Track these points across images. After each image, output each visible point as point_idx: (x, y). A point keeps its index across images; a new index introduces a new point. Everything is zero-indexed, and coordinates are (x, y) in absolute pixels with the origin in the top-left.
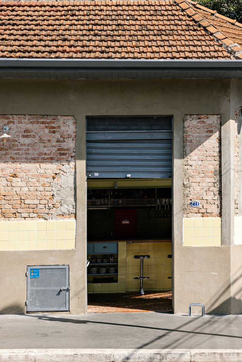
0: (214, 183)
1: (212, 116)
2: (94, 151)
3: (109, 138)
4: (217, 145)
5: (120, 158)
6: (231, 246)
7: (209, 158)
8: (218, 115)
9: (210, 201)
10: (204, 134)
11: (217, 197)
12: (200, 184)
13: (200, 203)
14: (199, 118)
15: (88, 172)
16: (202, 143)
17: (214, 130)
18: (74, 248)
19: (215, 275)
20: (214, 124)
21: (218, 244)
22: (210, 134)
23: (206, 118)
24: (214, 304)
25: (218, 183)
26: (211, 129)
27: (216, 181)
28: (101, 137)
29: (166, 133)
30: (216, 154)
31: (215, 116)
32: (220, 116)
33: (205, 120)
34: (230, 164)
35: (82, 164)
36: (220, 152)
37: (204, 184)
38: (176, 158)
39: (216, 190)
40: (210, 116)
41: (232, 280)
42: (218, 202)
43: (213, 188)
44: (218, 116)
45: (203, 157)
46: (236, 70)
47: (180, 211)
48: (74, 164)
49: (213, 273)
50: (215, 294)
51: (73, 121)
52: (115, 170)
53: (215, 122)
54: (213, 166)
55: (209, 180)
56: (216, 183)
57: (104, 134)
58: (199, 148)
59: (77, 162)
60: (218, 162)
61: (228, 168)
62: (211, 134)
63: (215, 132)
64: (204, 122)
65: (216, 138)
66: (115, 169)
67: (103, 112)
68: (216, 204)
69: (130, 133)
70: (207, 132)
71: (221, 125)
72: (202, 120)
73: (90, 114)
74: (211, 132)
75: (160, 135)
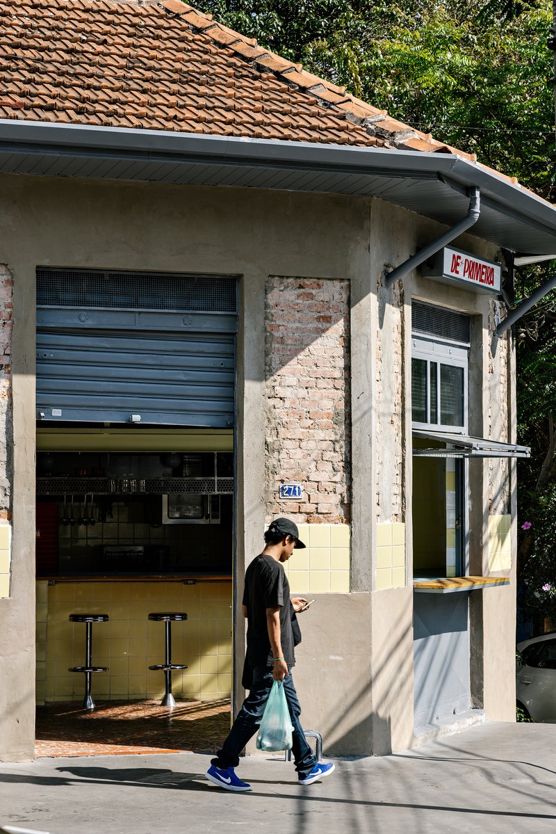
0: (334, 442)
1: (329, 282)
2: (51, 354)
3: (90, 323)
4: (342, 351)
5: (113, 374)
6: (373, 593)
7: (322, 383)
8: (342, 280)
9: (326, 484)
10: (310, 325)
11: (340, 476)
12: (303, 444)
13: (302, 488)
14: (301, 287)
15: (39, 406)
16: (308, 345)
17: (334, 316)
18: (7, 595)
19: (337, 663)
20: (333, 303)
21: (344, 588)
22: (325, 325)
23: (315, 286)
24: (333, 731)
25: (343, 443)
26: (328, 313)
27: (338, 438)
28: (68, 321)
29: (223, 318)
30: (338, 374)
31: (337, 283)
32: (346, 283)
33: (314, 292)
34: (370, 398)
35: (26, 385)
36: (348, 368)
37: (312, 445)
38: (249, 379)
39: (338, 458)
40: (325, 282)
41: (373, 675)
42: (342, 488)
43: (332, 453)
44: (342, 284)
45: (308, 379)
47: (257, 508)
48: (8, 382)
49: (332, 657)
51: (5, 277)
52: (102, 403)
53: (337, 296)
54: (330, 401)
55: (321, 434)
56: (337, 441)
57: (77, 313)
58: (299, 357)
60: (341, 393)
61: (365, 407)
62: (328, 325)
63: (336, 321)
64: (311, 296)
65: (338, 336)
66: (103, 400)
67: (78, 259)
68: (338, 491)
69: (140, 313)
70: (318, 319)
71: (350, 304)
72: (307, 290)
73: (46, 262)
74: (328, 320)
75: (209, 322)
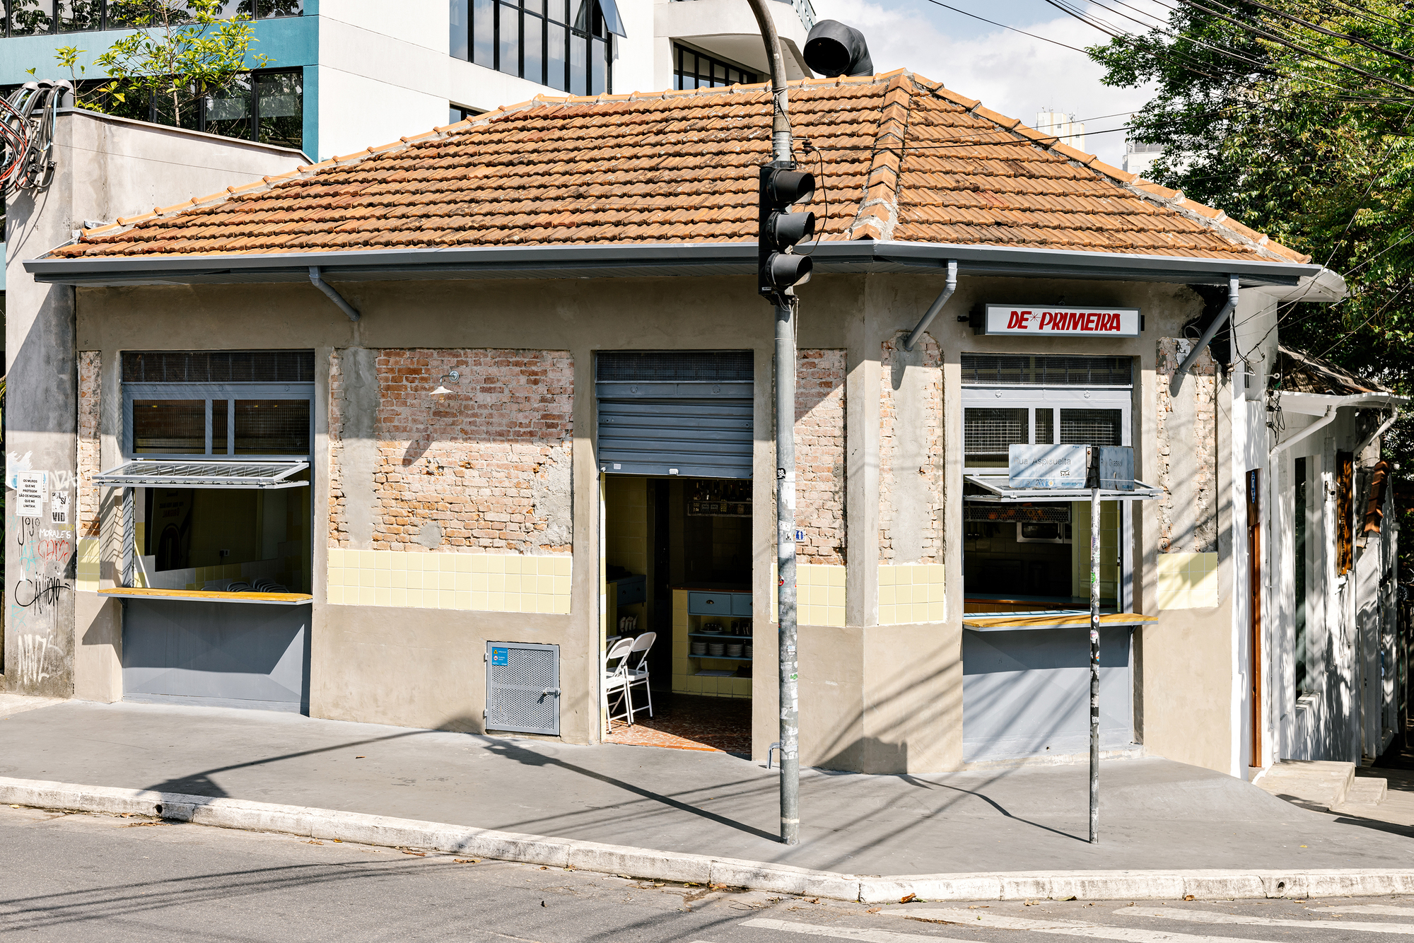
0: (835, 493)
1: (830, 352)
2: (612, 419)
3: (639, 394)
4: (841, 412)
5: (660, 435)
6: (866, 627)
7: (823, 441)
8: (841, 349)
9: (825, 529)
10: (813, 390)
11: (840, 521)
12: (806, 494)
13: (804, 533)
14: (805, 357)
15: (600, 462)
16: (811, 408)
17: (834, 382)
18: (569, 612)
19: (832, 688)
20: (834, 370)
21: (840, 623)
22: (825, 390)
23: (817, 355)
24: (830, 748)
25: (841, 494)
26: (829, 380)
27: (837, 489)
28: (623, 393)
29: (746, 386)
30: (838, 432)
31: (838, 353)
32: (843, 353)
33: (816, 361)
34: (863, 456)
35: (585, 448)
36: (845, 427)
37: (814, 495)
38: (757, 439)
39: (837, 507)
40: (826, 352)
41: (867, 703)
42: (840, 534)
43: (832, 503)
44: (842, 353)
45: (811, 437)
46: (842, 261)
47: (765, 550)
48: (570, 445)
49: (828, 683)
50: (834, 729)
51: (570, 361)
52: (650, 459)
53: (837, 364)
54: (829, 457)
55: (823, 486)
56: (837, 492)
57: (629, 386)
58: (804, 418)
59: (575, 441)
60: (841, 450)
61: (860, 463)
62: (829, 390)
63: (837, 386)
64: (814, 365)
65: (837, 399)
66: (651, 457)
67: (622, 342)
68: (837, 537)
69: (678, 384)
70: (821, 384)
71: (848, 370)
72: (811, 360)
73: (598, 347)
74: (829, 385)
75: (732, 390)
